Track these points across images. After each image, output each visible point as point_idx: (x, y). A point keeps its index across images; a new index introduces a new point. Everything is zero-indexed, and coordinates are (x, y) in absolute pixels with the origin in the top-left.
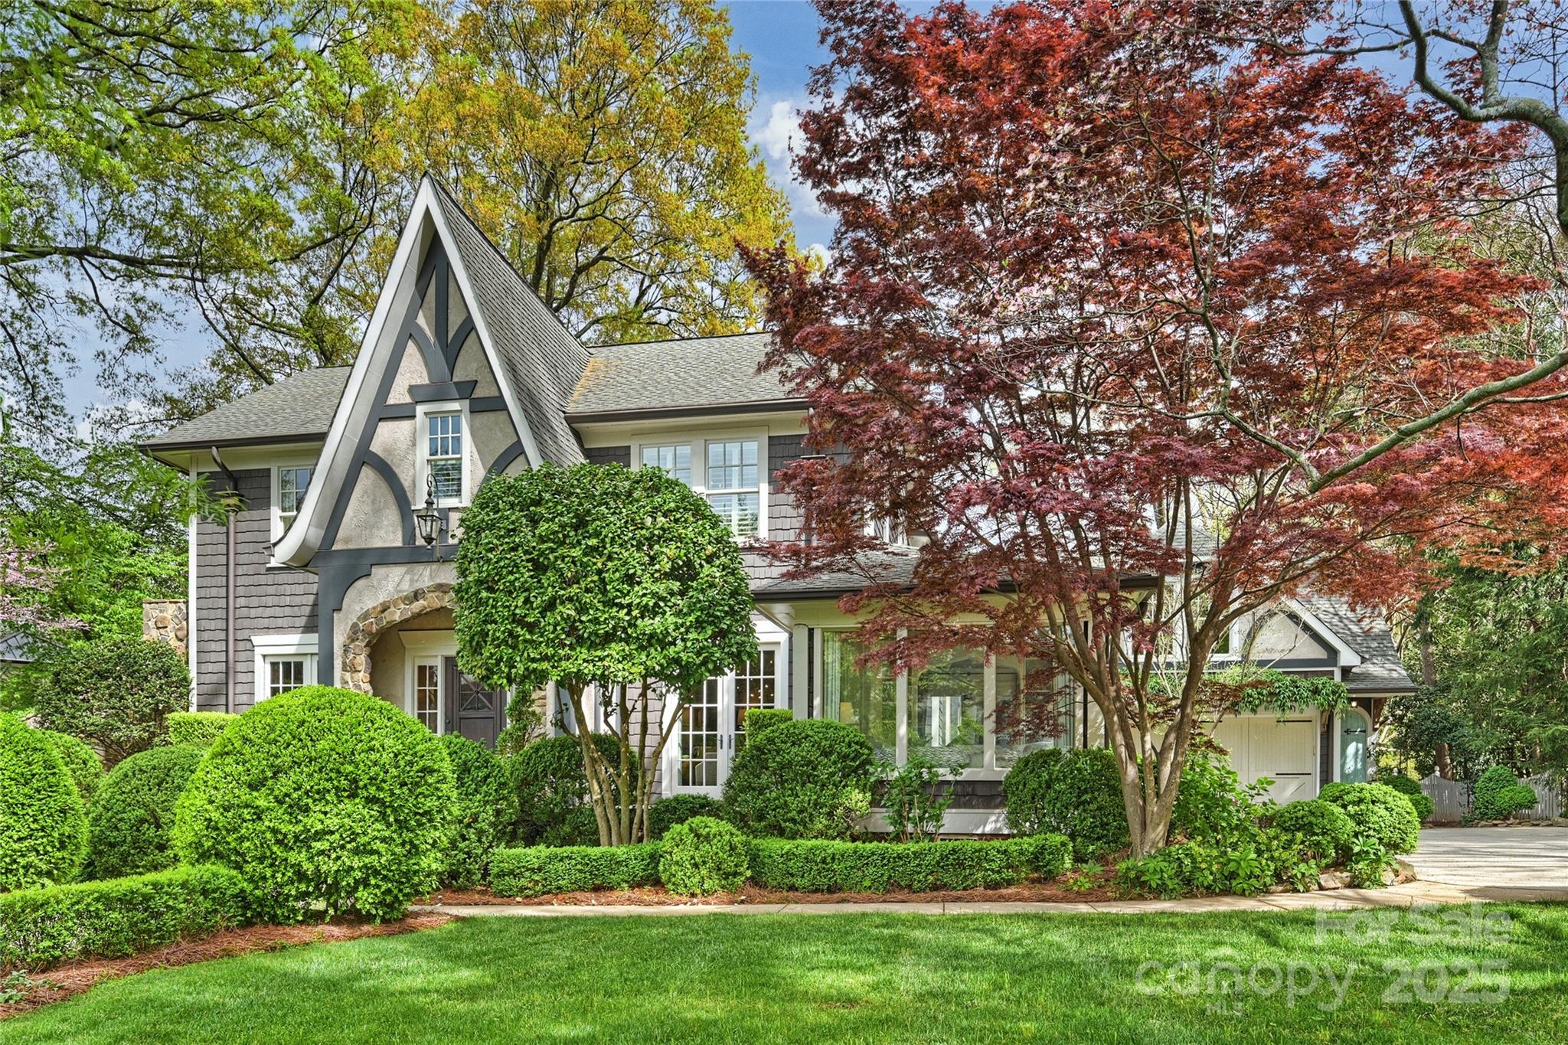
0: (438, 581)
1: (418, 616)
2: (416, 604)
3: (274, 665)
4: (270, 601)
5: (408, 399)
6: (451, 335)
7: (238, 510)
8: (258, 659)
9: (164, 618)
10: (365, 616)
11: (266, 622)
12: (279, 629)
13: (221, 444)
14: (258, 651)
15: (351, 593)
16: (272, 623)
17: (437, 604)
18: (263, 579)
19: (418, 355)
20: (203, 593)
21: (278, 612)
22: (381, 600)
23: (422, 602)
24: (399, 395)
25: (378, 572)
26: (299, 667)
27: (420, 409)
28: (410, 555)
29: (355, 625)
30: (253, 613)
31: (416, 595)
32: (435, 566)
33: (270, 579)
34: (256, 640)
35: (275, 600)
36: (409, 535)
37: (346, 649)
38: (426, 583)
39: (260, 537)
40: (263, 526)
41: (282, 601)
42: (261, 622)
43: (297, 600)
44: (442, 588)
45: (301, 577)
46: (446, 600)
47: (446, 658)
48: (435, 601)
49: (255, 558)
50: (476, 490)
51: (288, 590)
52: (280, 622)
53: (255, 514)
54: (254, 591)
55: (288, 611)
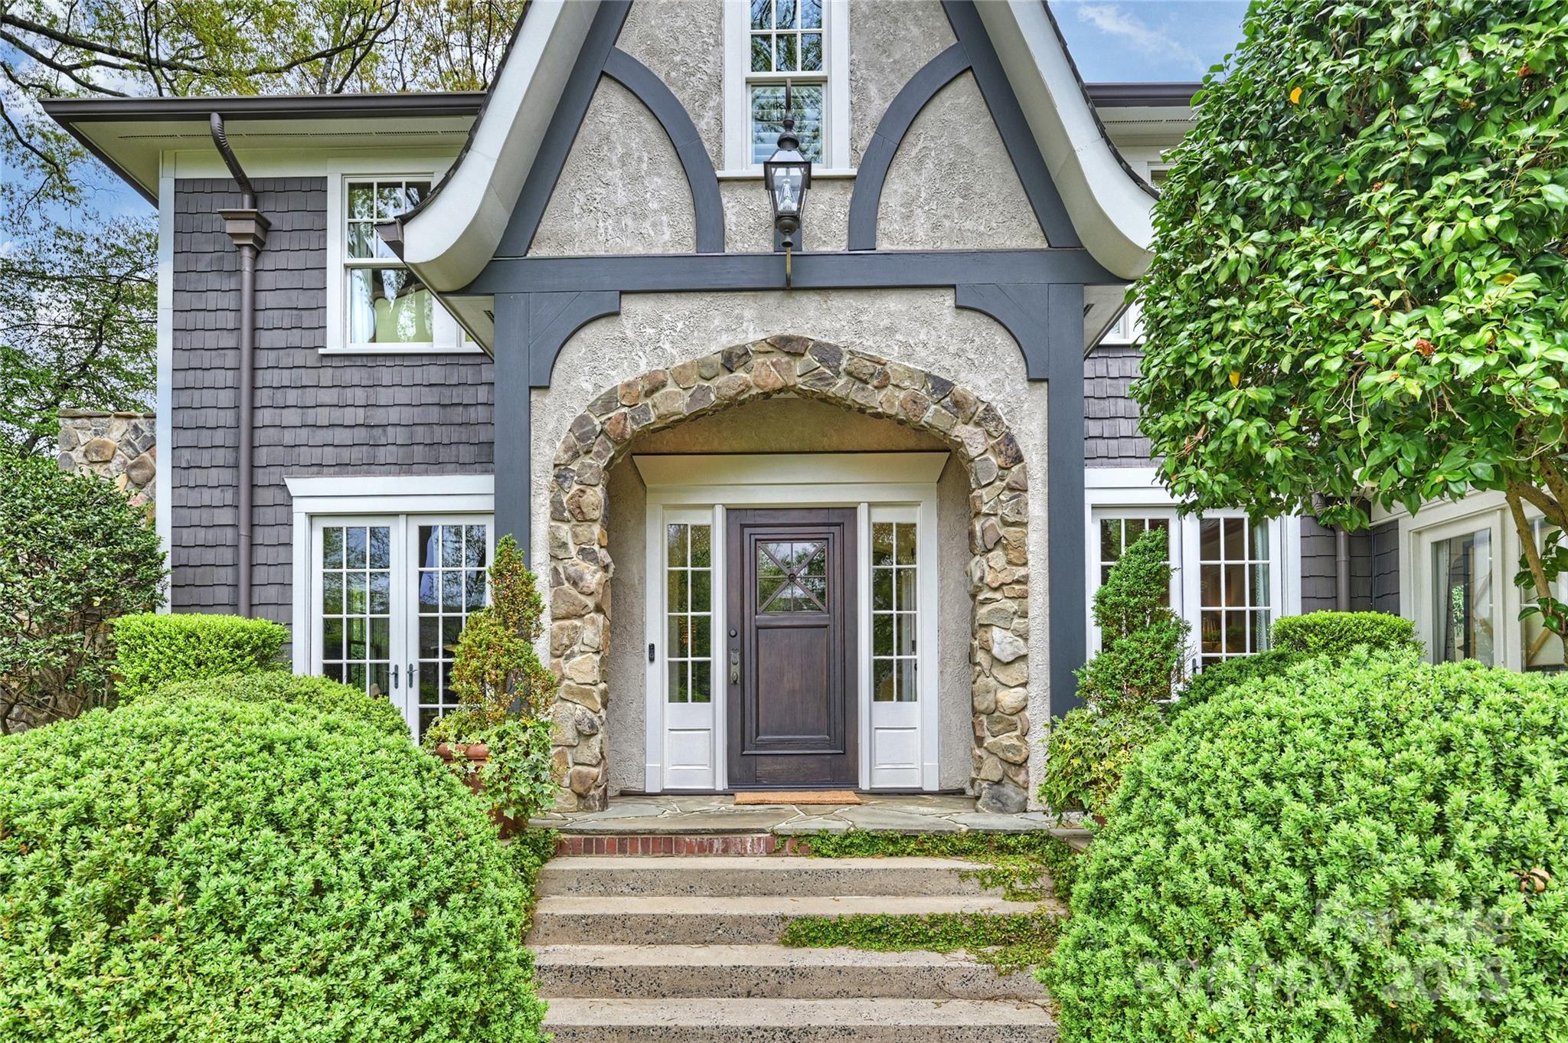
0: (777, 331)
1: (731, 404)
2: (724, 379)
3: (331, 534)
4: (323, 416)
7: (258, 244)
8: (300, 522)
9: (105, 445)
10: (608, 402)
11: (316, 455)
12: (343, 468)
14: (300, 508)
15: (574, 352)
16: (329, 455)
17: (774, 380)
18: (307, 377)
20: (185, 398)
21: (342, 436)
22: (644, 369)
23: (741, 374)
25: (636, 308)
26: (380, 537)
28: (713, 273)
29: (582, 421)
30: (289, 437)
31: (732, 360)
32: (769, 301)
33: (327, 376)
34: (295, 485)
35: (336, 416)
36: (711, 232)
37: (561, 474)
38: (751, 334)
39: (302, 299)
40: (310, 279)
41: (350, 416)
42: (306, 455)
43: (379, 416)
44: (789, 346)
45: (386, 375)
46: (796, 373)
47: (730, 510)
48: (764, 374)
49: (295, 337)
50: (864, 143)
51: (360, 396)
52: (345, 455)
53: (295, 261)
54: (292, 397)
55: (361, 435)
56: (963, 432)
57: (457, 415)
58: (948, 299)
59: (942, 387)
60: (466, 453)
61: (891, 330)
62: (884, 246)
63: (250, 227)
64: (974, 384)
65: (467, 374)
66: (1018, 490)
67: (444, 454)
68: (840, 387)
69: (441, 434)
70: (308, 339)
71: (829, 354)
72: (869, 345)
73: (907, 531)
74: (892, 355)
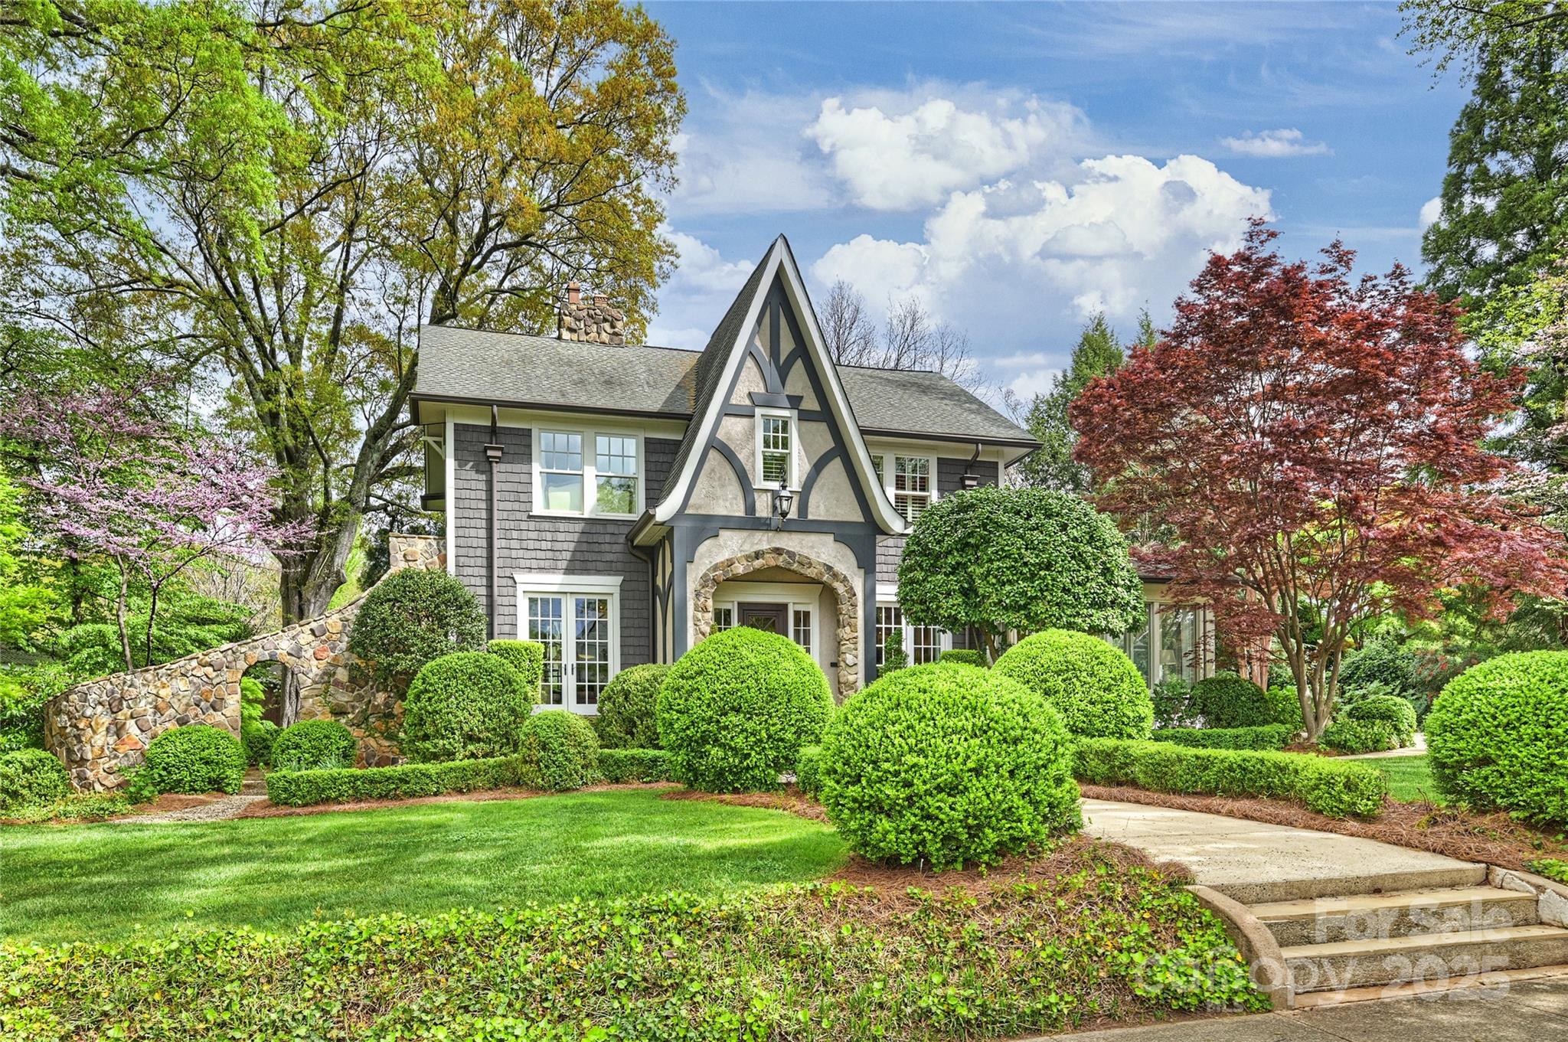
0: (774, 545)
1: (757, 571)
2: (755, 561)
3: (532, 601)
4: (531, 545)
5: (748, 402)
6: (782, 359)
7: (499, 460)
8: (519, 594)
9: (414, 553)
10: (715, 568)
11: (528, 563)
12: (541, 569)
13: (502, 404)
14: (520, 588)
15: (702, 548)
16: (534, 564)
17: (773, 563)
18: (524, 525)
19: (755, 369)
20: (461, 532)
21: (540, 554)
22: (727, 556)
23: (761, 560)
24: (740, 398)
25: (724, 534)
26: (557, 603)
27: (758, 411)
28: (751, 523)
29: (705, 575)
30: (514, 554)
31: (758, 555)
32: (771, 534)
33: (532, 525)
34: (519, 577)
35: (537, 545)
36: (750, 508)
37: (698, 594)
38: (765, 546)
39: (520, 488)
40: (524, 478)
41: (544, 545)
42: (523, 563)
43: (558, 546)
44: (778, 551)
45: (562, 526)
46: (781, 561)
47: (739, 604)
48: (771, 561)
49: (516, 506)
50: (803, 479)
51: (549, 536)
52: (542, 564)
53: (517, 468)
54: (515, 535)
55: (550, 554)
56: (837, 585)
57: (595, 547)
58: (832, 537)
59: (829, 568)
60: (600, 566)
61: (812, 547)
62: (810, 517)
63: (499, 454)
64: (840, 568)
65: (600, 528)
66: (854, 606)
67: (590, 565)
68: (795, 566)
69: (588, 556)
70: (523, 507)
71: (791, 555)
72: (805, 552)
73: (807, 614)
74: (813, 557)
